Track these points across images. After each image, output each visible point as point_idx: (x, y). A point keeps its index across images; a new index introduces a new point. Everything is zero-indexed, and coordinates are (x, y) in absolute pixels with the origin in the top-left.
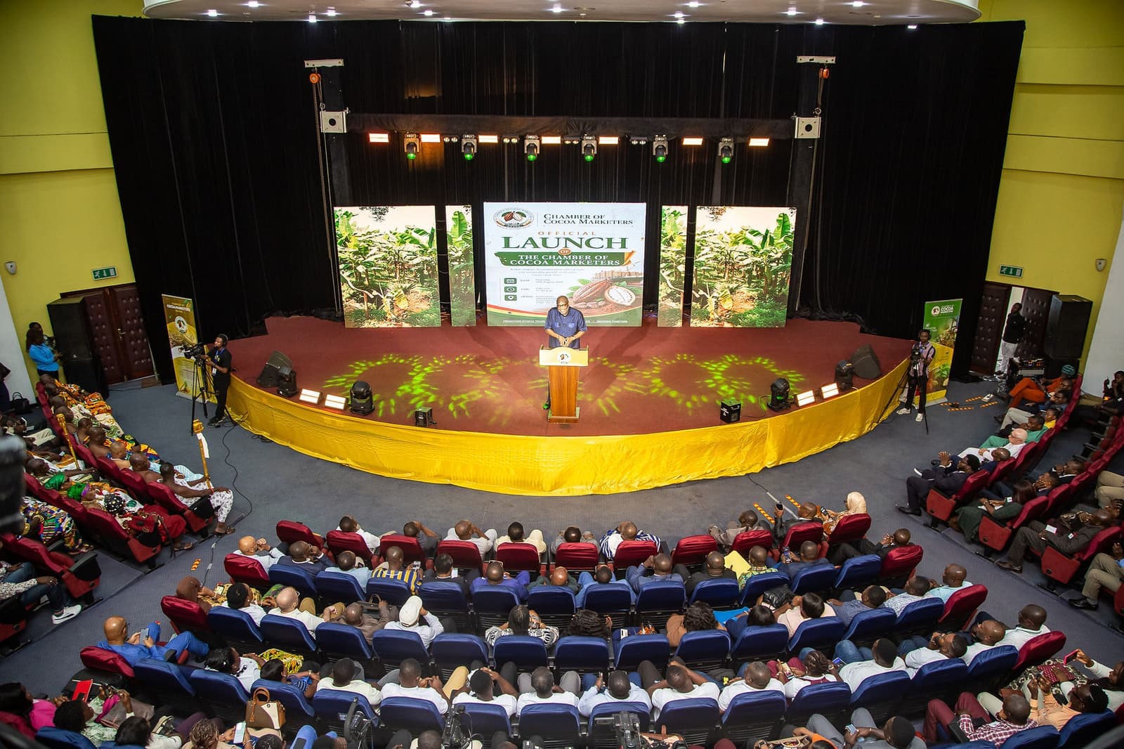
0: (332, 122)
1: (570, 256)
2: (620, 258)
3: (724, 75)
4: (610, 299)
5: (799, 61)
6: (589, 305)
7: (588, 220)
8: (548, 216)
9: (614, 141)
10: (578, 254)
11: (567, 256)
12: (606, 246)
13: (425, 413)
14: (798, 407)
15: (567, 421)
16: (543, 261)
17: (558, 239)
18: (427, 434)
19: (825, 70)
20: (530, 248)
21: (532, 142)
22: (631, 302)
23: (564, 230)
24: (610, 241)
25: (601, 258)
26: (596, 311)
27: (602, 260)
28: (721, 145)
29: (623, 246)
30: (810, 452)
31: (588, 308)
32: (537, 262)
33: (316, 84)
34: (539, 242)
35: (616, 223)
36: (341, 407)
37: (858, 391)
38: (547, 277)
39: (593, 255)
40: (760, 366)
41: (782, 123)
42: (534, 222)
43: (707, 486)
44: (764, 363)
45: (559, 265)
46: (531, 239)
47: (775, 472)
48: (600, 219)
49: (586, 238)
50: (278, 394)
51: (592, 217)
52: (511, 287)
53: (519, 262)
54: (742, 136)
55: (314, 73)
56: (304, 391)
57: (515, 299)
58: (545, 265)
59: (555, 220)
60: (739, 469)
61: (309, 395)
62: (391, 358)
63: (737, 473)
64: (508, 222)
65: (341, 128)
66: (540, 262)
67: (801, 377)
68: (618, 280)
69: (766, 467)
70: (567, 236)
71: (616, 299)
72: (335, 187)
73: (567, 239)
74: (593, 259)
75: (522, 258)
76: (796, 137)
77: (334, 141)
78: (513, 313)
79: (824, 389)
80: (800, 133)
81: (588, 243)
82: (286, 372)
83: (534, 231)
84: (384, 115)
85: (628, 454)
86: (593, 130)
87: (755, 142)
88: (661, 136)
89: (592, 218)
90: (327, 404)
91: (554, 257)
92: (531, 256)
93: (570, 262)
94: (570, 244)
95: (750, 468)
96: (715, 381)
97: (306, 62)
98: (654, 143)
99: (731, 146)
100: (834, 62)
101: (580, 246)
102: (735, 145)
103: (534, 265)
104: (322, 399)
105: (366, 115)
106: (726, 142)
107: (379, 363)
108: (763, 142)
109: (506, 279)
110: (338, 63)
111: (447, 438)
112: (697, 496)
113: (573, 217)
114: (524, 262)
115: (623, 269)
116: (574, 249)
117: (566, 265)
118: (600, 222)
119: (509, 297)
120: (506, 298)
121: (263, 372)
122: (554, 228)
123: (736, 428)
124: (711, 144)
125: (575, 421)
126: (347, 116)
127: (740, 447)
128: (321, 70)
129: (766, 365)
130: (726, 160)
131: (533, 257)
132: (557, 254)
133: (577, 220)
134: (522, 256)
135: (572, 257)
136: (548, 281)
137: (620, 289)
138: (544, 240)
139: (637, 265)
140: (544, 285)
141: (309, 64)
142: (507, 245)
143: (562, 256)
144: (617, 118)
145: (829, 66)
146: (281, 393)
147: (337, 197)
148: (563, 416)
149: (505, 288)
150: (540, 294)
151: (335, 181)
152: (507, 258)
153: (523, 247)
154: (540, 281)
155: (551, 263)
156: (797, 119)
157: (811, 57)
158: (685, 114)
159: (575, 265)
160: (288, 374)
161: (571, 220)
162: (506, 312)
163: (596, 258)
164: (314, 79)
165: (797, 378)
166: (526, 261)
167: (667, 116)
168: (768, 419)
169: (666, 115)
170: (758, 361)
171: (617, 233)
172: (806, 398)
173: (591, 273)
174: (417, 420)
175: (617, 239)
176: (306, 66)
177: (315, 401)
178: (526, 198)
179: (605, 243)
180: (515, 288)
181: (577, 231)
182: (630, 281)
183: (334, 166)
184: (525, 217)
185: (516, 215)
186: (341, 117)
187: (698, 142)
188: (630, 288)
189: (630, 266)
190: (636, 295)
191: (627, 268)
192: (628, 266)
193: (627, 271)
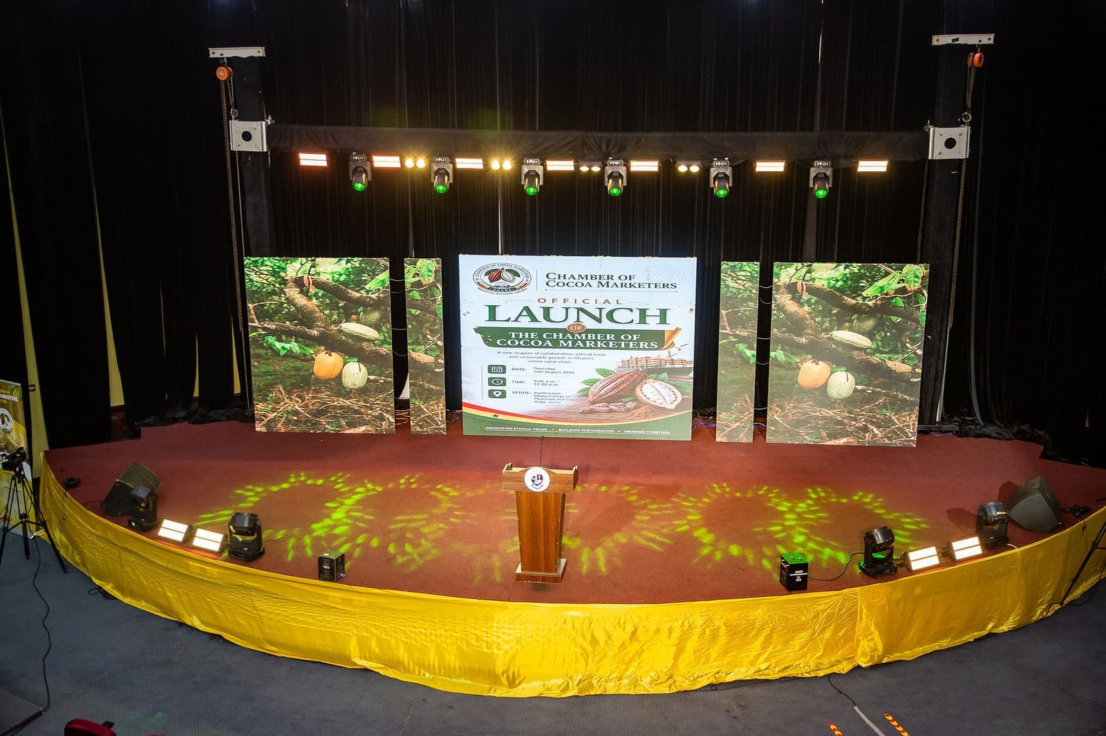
0: (247, 136)
1: (584, 335)
2: (658, 339)
3: (820, 67)
4: (644, 398)
5: (935, 43)
6: (612, 406)
7: (611, 283)
9: (651, 166)
10: (596, 331)
11: (580, 334)
12: (637, 320)
13: (332, 560)
14: (910, 572)
15: (544, 579)
16: (544, 341)
17: (567, 309)
18: (334, 593)
19: (977, 55)
20: (525, 322)
21: (532, 168)
22: (676, 403)
23: (576, 295)
24: (643, 313)
25: (630, 337)
26: (621, 416)
27: (631, 340)
28: (813, 172)
29: (663, 320)
30: (936, 646)
31: (611, 411)
32: (536, 343)
33: (225, 81)
34: (539, 314)
35: (653, 286)
36: (216, 547)
37: (1018, 550)
38: (551, 365)
39: (618, 333)
40: (860, 505)
41: (907, 137)
42: (533, 283)
43: (759, 690)
44: (867, 500)
45: (567, 347)
46: (527, 309)
47: (876, 675)
48: (628, 281)
49: (608, 308)
50: (130, 527)
51: (616, 278)
52: (497, 378)
53: (509, 342)
54: (846, 157)
55: (223, 65)
56: (167, 523)
57: (504, 395)
58: (547, 347)
59: (562, 281)
60: (813, 666)
61: (172, 529)
62: (302, 479)
63: (808, 673)
64: (493, 284)
65: (259, 143)
66: (540, 343)
67: (922, 523)
68: (655, 371)
69: (859, 667)
70: (580, 305)
71: (653, 398)
72: (250, 230)
73: (580, 310)
74: (619, 339)
75: (513, 336)
76: (930, 158)
77: (249, 164)
78: (501, 417)
79: (956, 545)
80: (937, 150)
81: (610, 316)
82: (142, 492)
83: (531, 297)
84: (321, 128)
85: (634, 633)
86: (620, 151)
87: (867, 166)
88: (721, 158)
89: (616, 280)
90: (197, 542)
91: (561, 335)
92: (527, 334)
93: (584, 342)
94: (583, 316)
95: (832, 666)
96: (786, 528)
97: (211, 50)
98: (712, 170)
99: (829, 172)
100: (991, 42)
101: (599, 321)
102: (834, 172)
103: (531, 347)
104: (190, 535)
105: (295, 127)
106: (820, 167)
107: (285, 486)
108: (879, 166)
109: (490, 367)
110: (257, 52)
111: (364, 599)
112: (741, 706)
113: (589, 277)
114: (517, 343)
115: (663, 354)
116: (589, 324)
117: (579, 347)
118: (628, 285)
119: (494, 393)
120: (491, 394)
121: (111, 494)
122: (561, 293)
123: (805, 600)
124: (798, 170)
125: (556, 579)
126: (268, 128)
127: (814, 633)
128: (232, 62)
129: (868, 503)
130: (821, 194)
131: (530, 335)
132: (565, 331)
133: (594, 283)
134: (513, 334)
135: (587, 337)
136: (553, 371)
137: (657, 385)
138: (547, 311)
139: (684, 349)
140: (546, 377)
141: (215, 53)
142: (492, 316)
143: (573, 335)
144: (657, 134)
145: (984, 48)
146: (133, 524)
147: (252, 243)
148: (538, 571)
149: (490, 379)
150: (541, 389)
151: (250, 219)
152: (493, 336)
153: (516, 320)
154: (538, 370)
155: (556, 344)
156: (932, 129)
157: (955, 36)
158: (760, 126)
159: (591, 348)
160: (144, 497)
161: (585, 282)
162: (490, 415)
163: (622, 337)
164: (222, 74)
165: (917, 523)
166: (519, 341)
167: (734, 130)
168: (857, 589)
169: (732, 129)
170: (856, 498)
171: (654, 301)
172: (923, 558)
173: (613, 359)
174: (321, 571)
175: (653, 311)
176: (212, 56)
177: (180, 538)
178: (528, 249)
179: (636, 316)
180: (504, 379)
181: (594, 297)
182: (673, 372)
183: (248, 199)
184: (519, 276)
185: (505, 275)
186: (259, 129)
187: (778, 167)
188: (674, 383)
189: (673, 350)
190: (683, 394)
191: (669, 353)
192: (670, 350)
193: (668, 359)
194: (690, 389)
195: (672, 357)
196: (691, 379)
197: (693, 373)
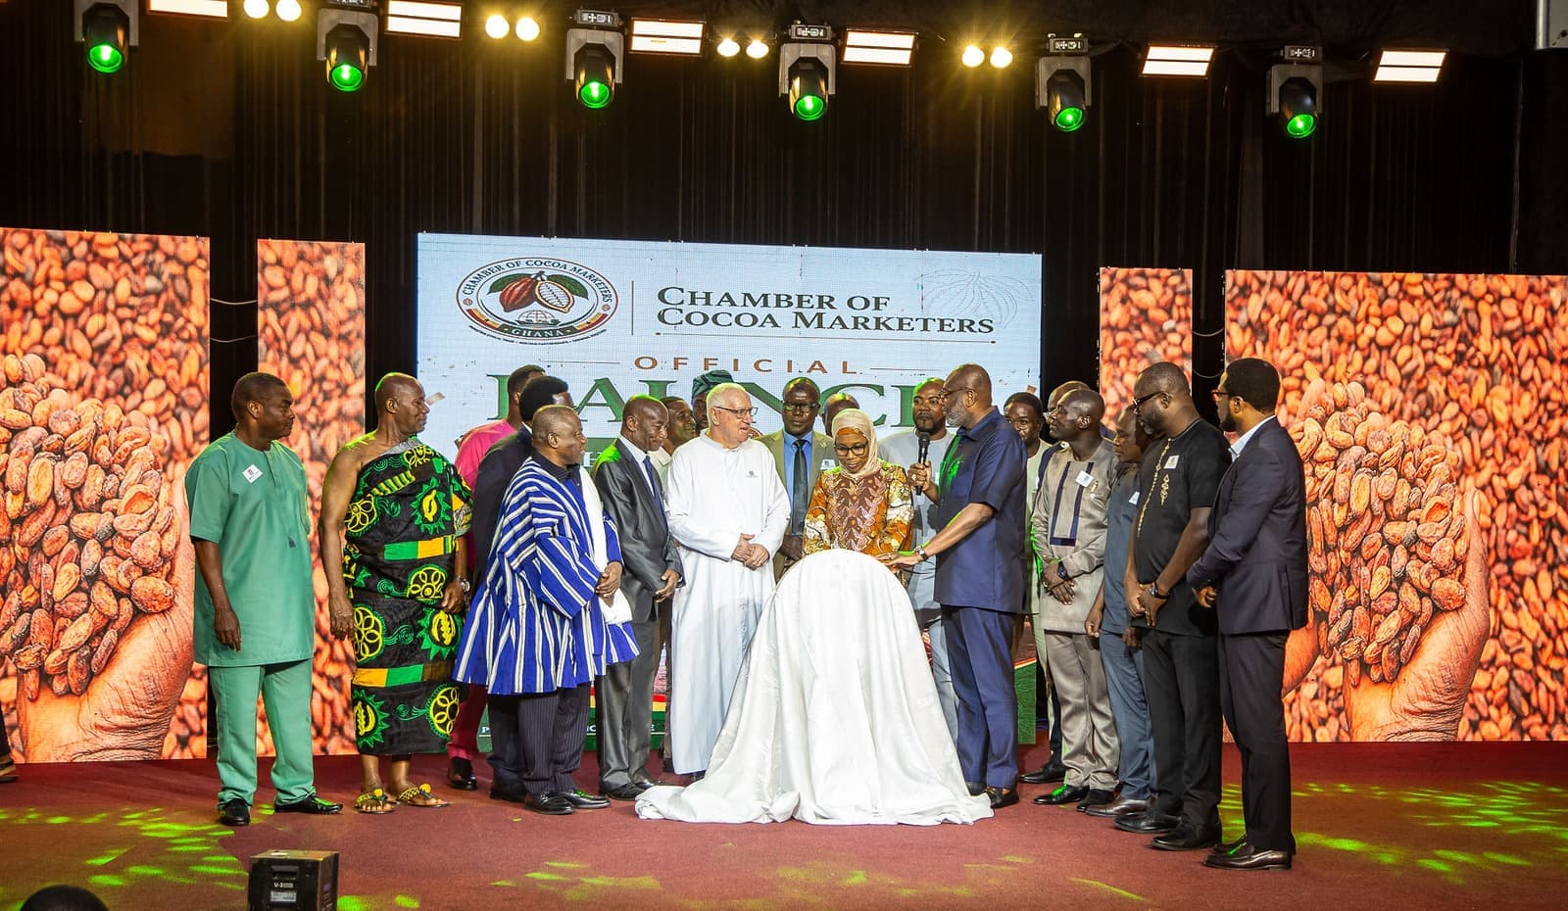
7: (829, 316)
8: (672, 296)
9: (895, 49)
28: (1277, 73)
35: (934, 326)
48: (871, 313)
51: (840, 303)
59: (700, 309)
64: (513, 316)
76: (1540, 44)
80: (1556, 27)
86: (820, 4)
87: (1397, 66)
89: (841, 309)
99: (1315, 76)
108: (1422, 67)
113: (772, 301)
118: (872, 324)
124: (1241, 70)
130: (1301, 126)
133: (785, 316)
161: (761, 313)
179: (892, 404)
184: (584, 294)
185: (546, 290)
187: (1195, 61)
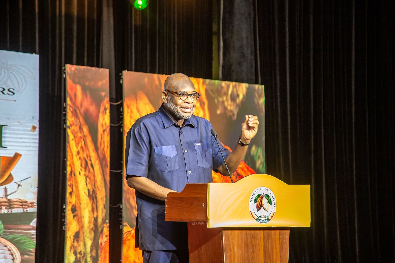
139: (24, 186)
182: (10, 220)
188: (11, 237)
189: (11, 187)
190: (22, 254)
191: (6, 190)
192: (7, 186)
193: (4, 199)
194: (31, 246)
195: (9, 197)
196: (33, 229)
197: (35, 220)
